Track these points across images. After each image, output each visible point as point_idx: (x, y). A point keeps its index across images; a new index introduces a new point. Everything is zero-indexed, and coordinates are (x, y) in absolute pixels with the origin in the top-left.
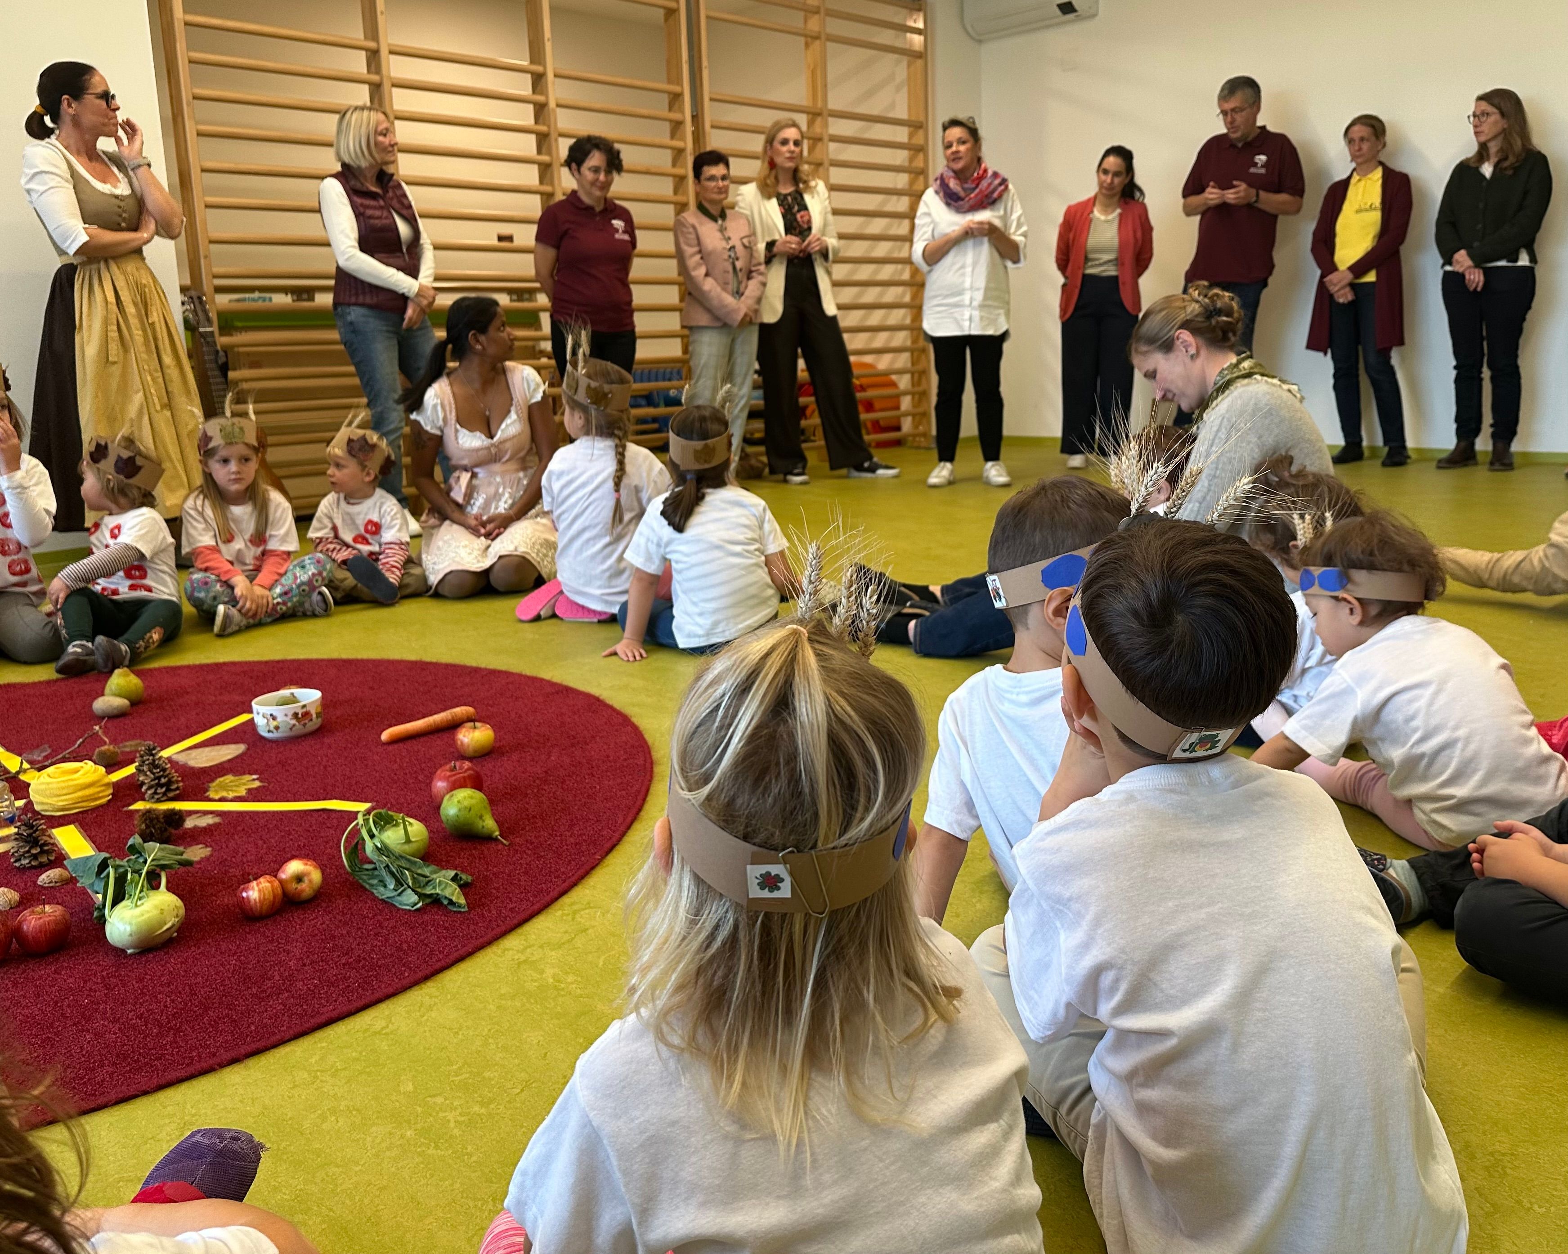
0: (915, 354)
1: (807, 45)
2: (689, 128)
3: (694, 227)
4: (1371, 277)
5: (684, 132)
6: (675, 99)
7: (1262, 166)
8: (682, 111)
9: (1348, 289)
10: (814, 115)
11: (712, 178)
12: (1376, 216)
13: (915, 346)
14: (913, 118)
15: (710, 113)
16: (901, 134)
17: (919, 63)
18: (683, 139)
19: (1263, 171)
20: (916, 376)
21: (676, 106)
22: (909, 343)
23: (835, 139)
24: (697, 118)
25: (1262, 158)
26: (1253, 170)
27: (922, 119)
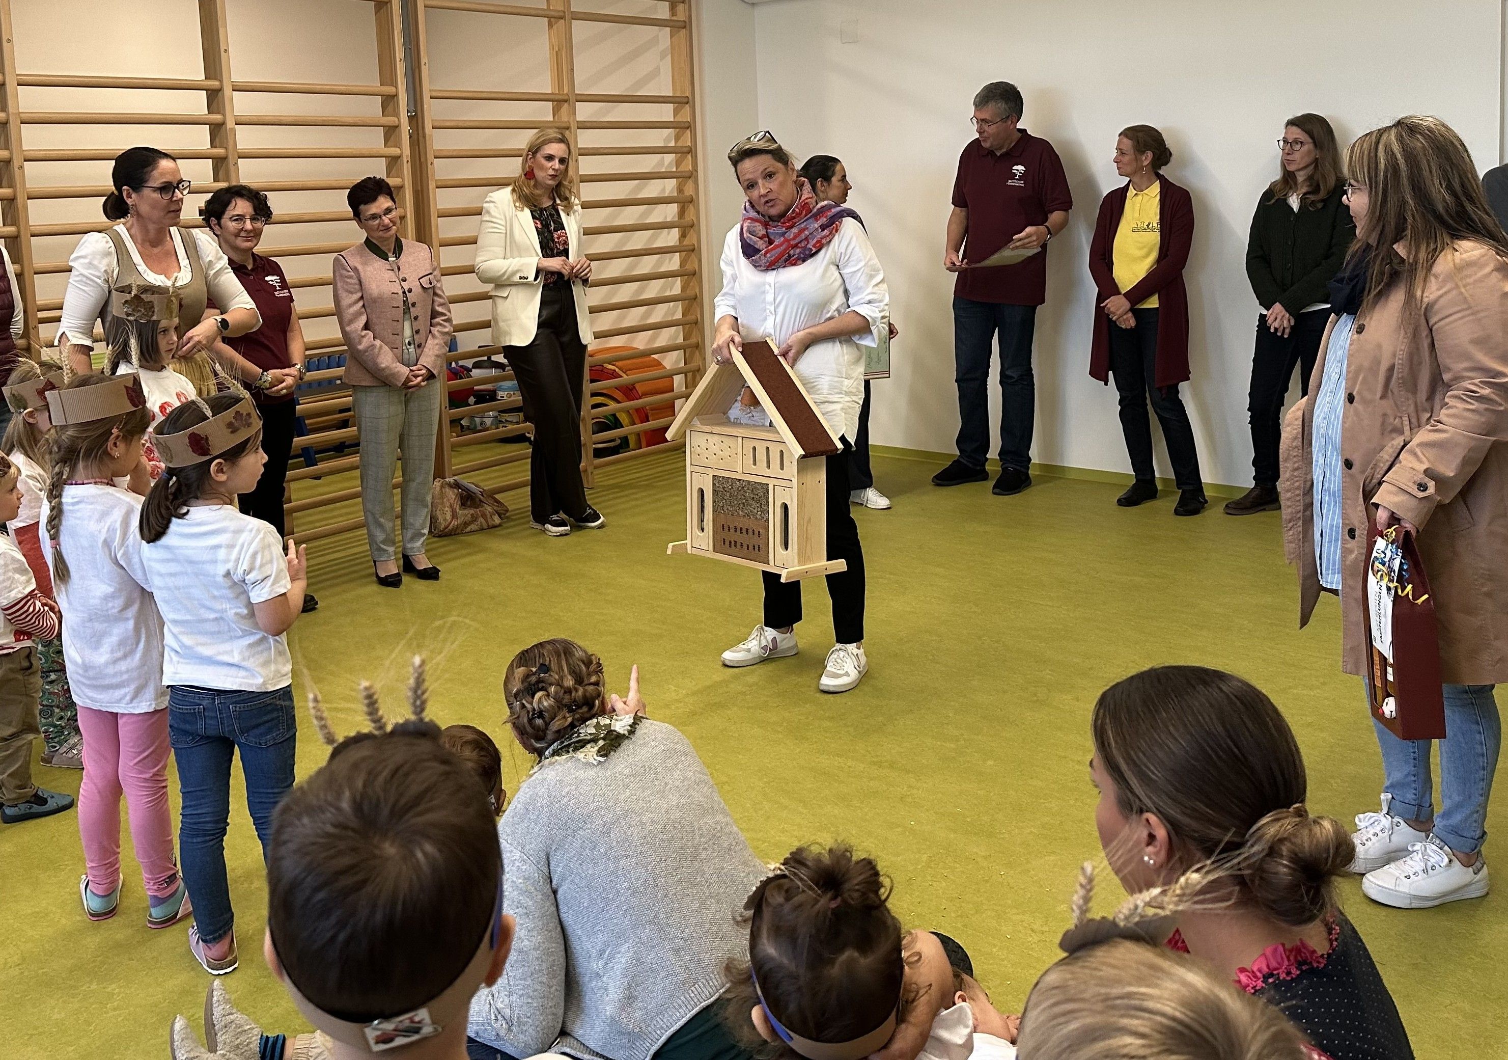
0: (688, 351)
1: (550, 25)
2: (405, 129)
3: (355, 270)
4: (1153, 303)
5: (400, 137)
6: (389, 101)
7: (1021, 178)
8: (397, 115)
9: (1130, 314)
10: (559, 101)
11: (374, 217)
12: (1155, 238)
13: (687, 342)
14: (678, 94)
15: (433, 111)
16: (666, 113)
17: (683, 32)
18: (398, 145)
19: (1021, 183)
20: (690, 375)
21: (390, 109)
22: (680, 340)
23: (584, 126)
24: (416, 119)
25: (1019, 169)
26: (1010, 183)
27: (688, 94)
